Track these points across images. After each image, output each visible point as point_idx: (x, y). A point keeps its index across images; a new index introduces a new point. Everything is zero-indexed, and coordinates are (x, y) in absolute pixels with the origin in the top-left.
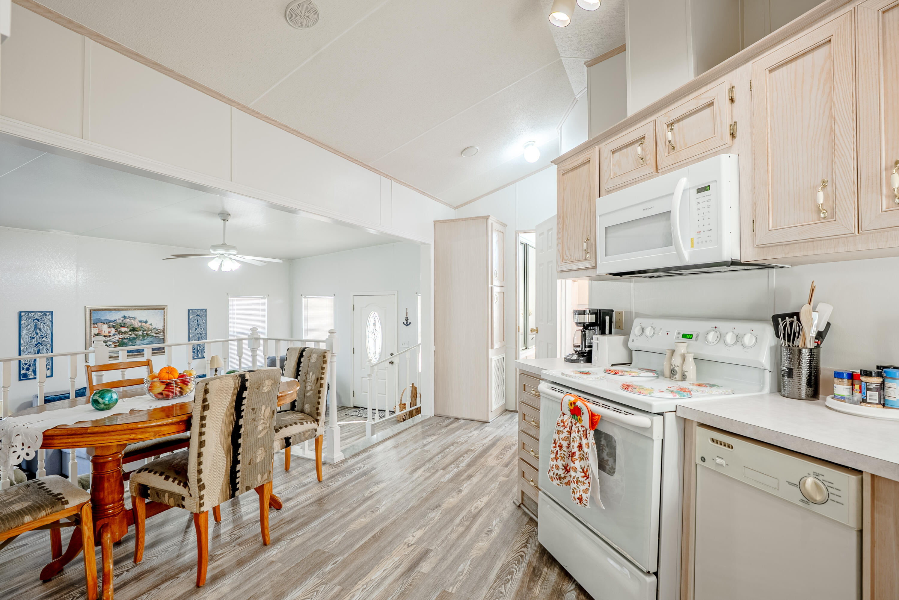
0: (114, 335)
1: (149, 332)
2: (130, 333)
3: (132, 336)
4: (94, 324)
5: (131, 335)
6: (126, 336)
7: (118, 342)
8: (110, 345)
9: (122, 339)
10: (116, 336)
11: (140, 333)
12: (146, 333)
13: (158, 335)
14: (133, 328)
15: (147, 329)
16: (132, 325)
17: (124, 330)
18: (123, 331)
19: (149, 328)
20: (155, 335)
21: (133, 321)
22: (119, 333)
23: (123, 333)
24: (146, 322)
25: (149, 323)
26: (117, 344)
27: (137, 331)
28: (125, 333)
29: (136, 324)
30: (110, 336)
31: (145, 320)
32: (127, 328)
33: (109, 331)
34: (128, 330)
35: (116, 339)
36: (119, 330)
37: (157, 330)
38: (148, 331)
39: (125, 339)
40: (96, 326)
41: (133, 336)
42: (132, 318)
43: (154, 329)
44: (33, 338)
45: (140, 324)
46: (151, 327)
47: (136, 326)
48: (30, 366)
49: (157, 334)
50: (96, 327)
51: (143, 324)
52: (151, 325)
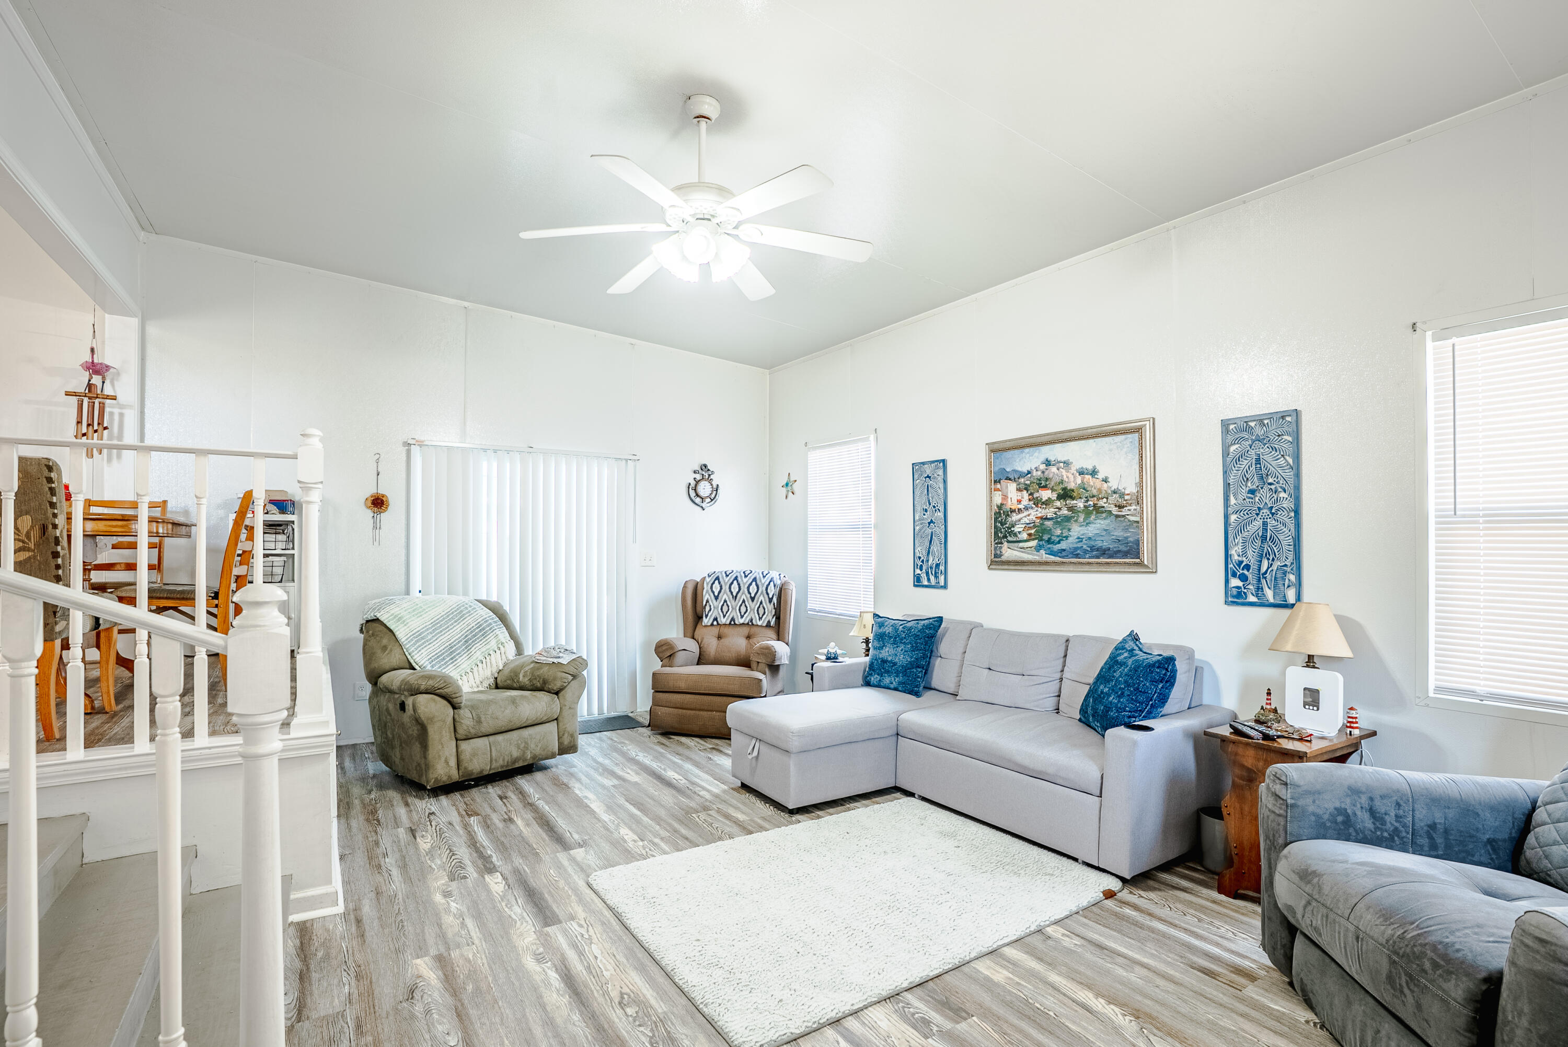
0: (1026, 508)
1: (1101, 503)
2: (1058, 504)
3: (1061, 513)
4: (995, 482)
5: (1060, 509)
6: (1050, 512)
7: (1035, 526)
8: (1019, 532)
9: (1041, 518)
10: (1031, 511)
11: (1080, 504)
12: (1095, 505)
13: (1124, 512)
14: (1064, 489)
15: (1095, 492)
16: (1062, 482)
17: (1045, 495)
18: (1044, 499)
19: (1100, 490)
20: (1115, 511)
21: (1064, 472)
22: (1037, 502)
23: (1043, 503)
24: (1094, 473)
25: (1101, 476)
26: (1033, 531)
27: (1072, 498)
28: (1048, 503)
29: (1071, 478)
30: (1020, 510)
31: (1090, 467)
32: (1053, 490)
33: (1019, 498)
34: (1054, 496)
35: (1031, 517)
36: (1036, 495)
37: (1122, 495)
38: (1098, 499)
39: (1047, 519)
40: (998, 486)
41: (1065, 512)
42: (1062, 465)
43: (1115, 492)
44: (926, 511)
45: (1079, 480)
46: (1105, 485)
47: (1071, 486)
48: (923, 561)
49: (1120, 507)
50: (998, 490)
51: (1088, 477)
52: (1105, 480)
